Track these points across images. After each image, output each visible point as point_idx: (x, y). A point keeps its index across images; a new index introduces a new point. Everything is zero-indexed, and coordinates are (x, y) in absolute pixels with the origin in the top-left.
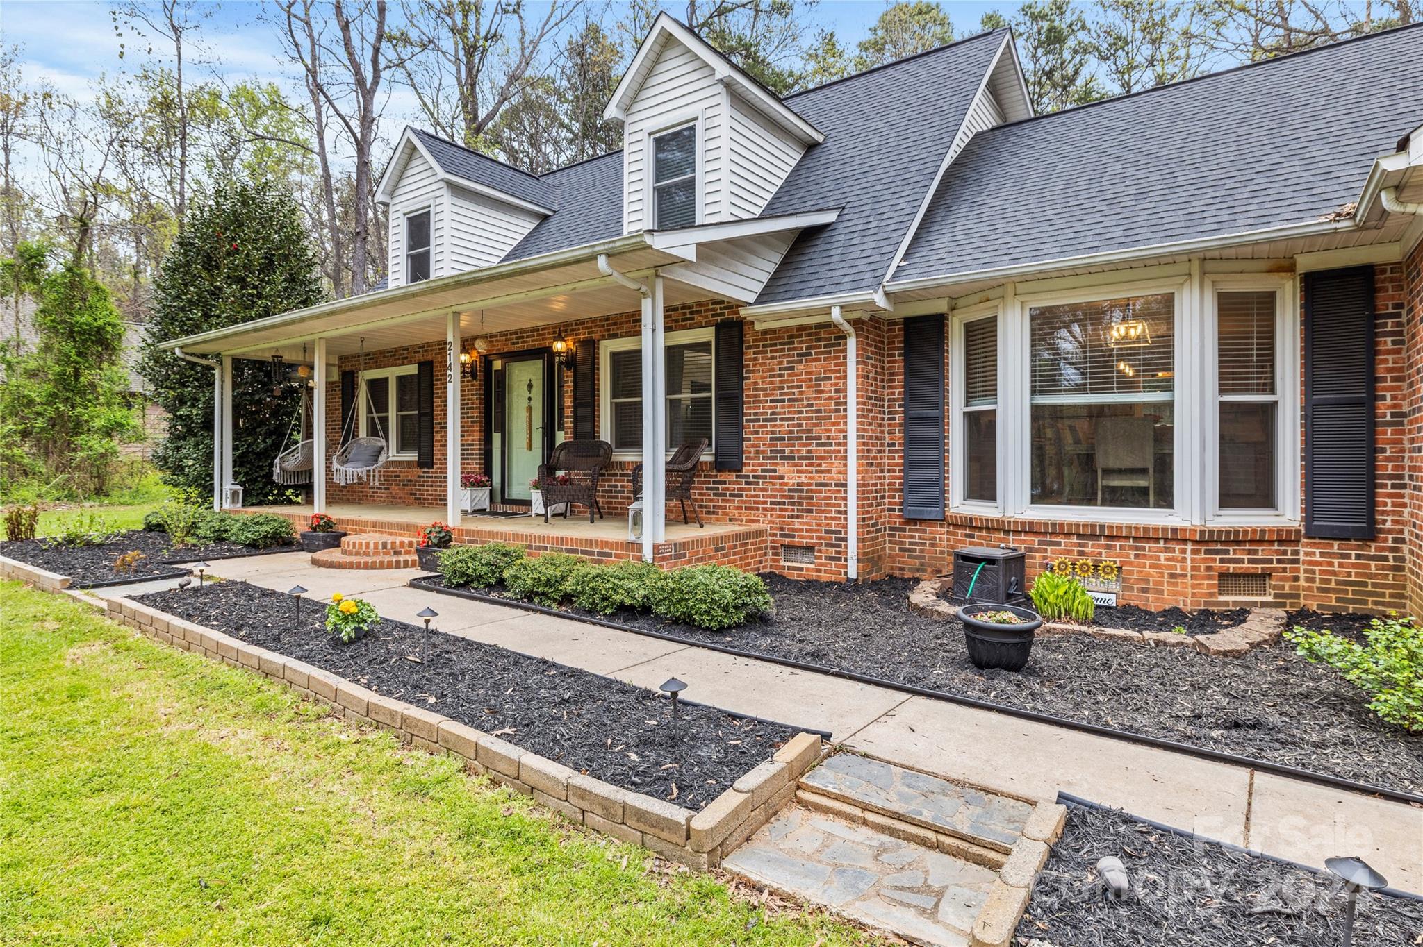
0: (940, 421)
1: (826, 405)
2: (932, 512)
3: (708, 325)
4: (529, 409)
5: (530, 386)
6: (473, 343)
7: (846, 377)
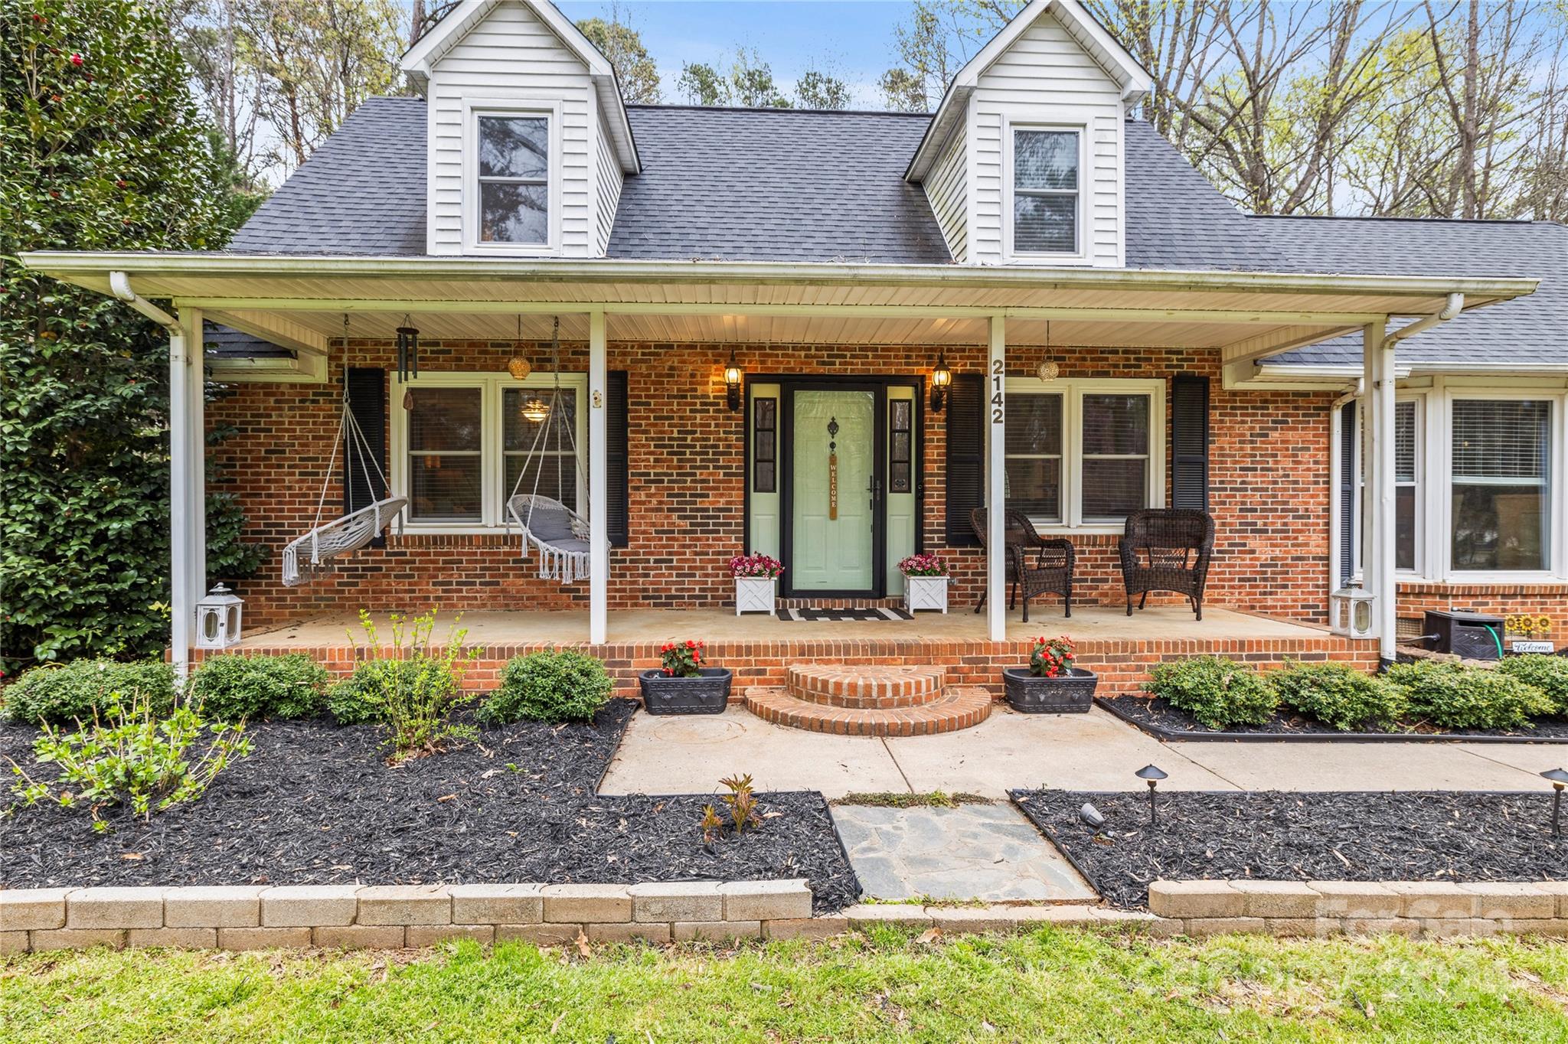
1: (1303, 476)
3: (1159, 376)
4: (833, 460)
5: (833, 427)
6: (731, 353)
7: (1328, 449)
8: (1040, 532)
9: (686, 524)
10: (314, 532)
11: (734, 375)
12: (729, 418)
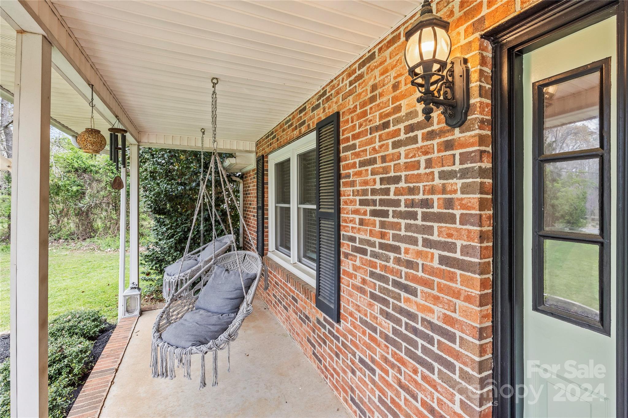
12: (449, 145)
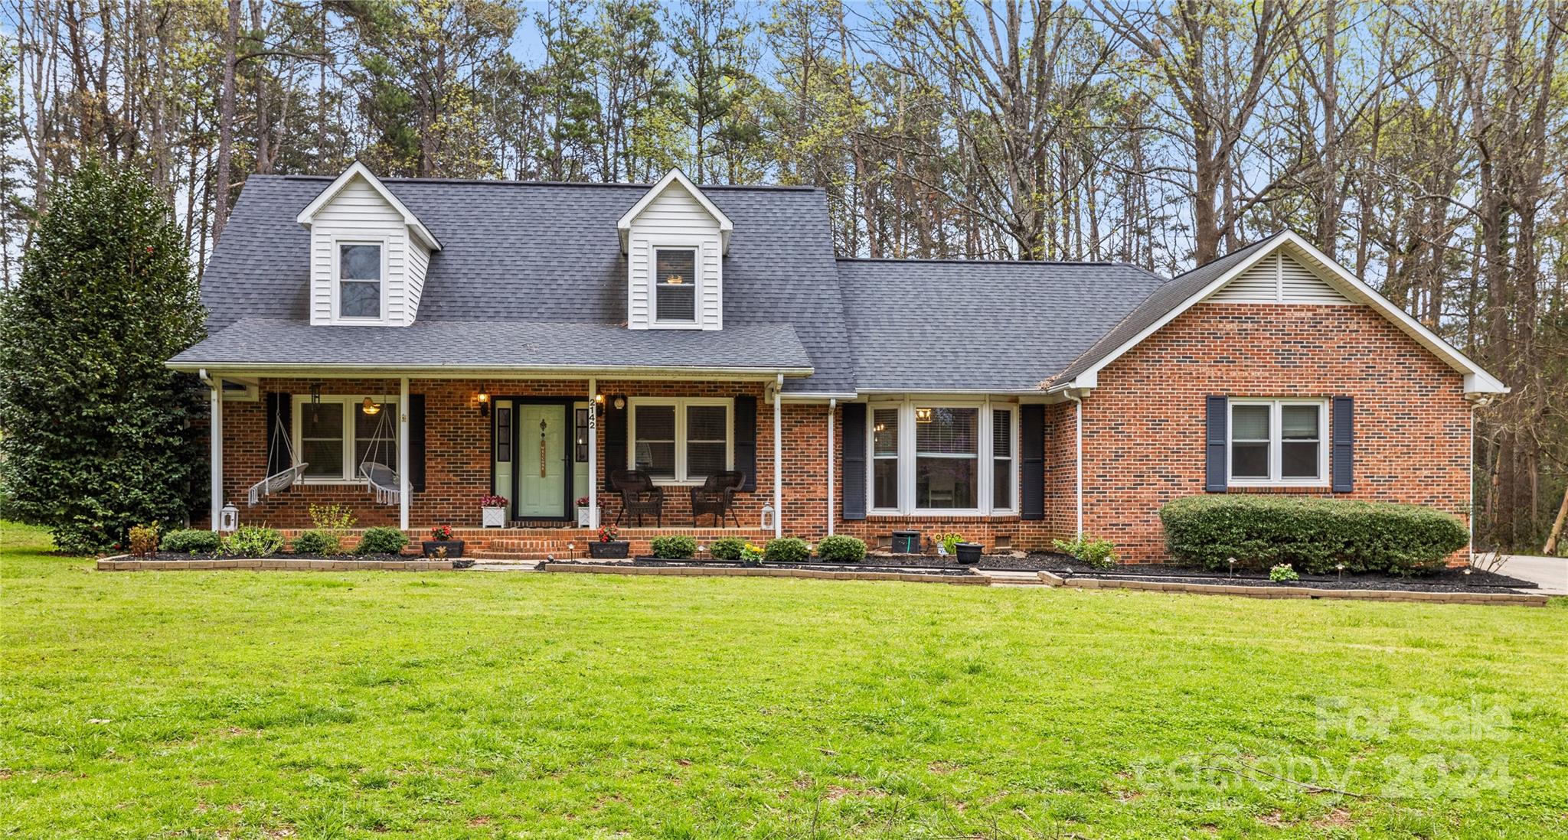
0: (863, 464)
1: (812, 452)
2: (858, 515)
3: (729, 396)
4: (543, 443)
5: (543, 425)
6: (482, 386)
7: (827, 437)
8: (654, 484)
9: (458, 479)
10: (267, 480)
11: (483, 398)
12: (482, 420)
